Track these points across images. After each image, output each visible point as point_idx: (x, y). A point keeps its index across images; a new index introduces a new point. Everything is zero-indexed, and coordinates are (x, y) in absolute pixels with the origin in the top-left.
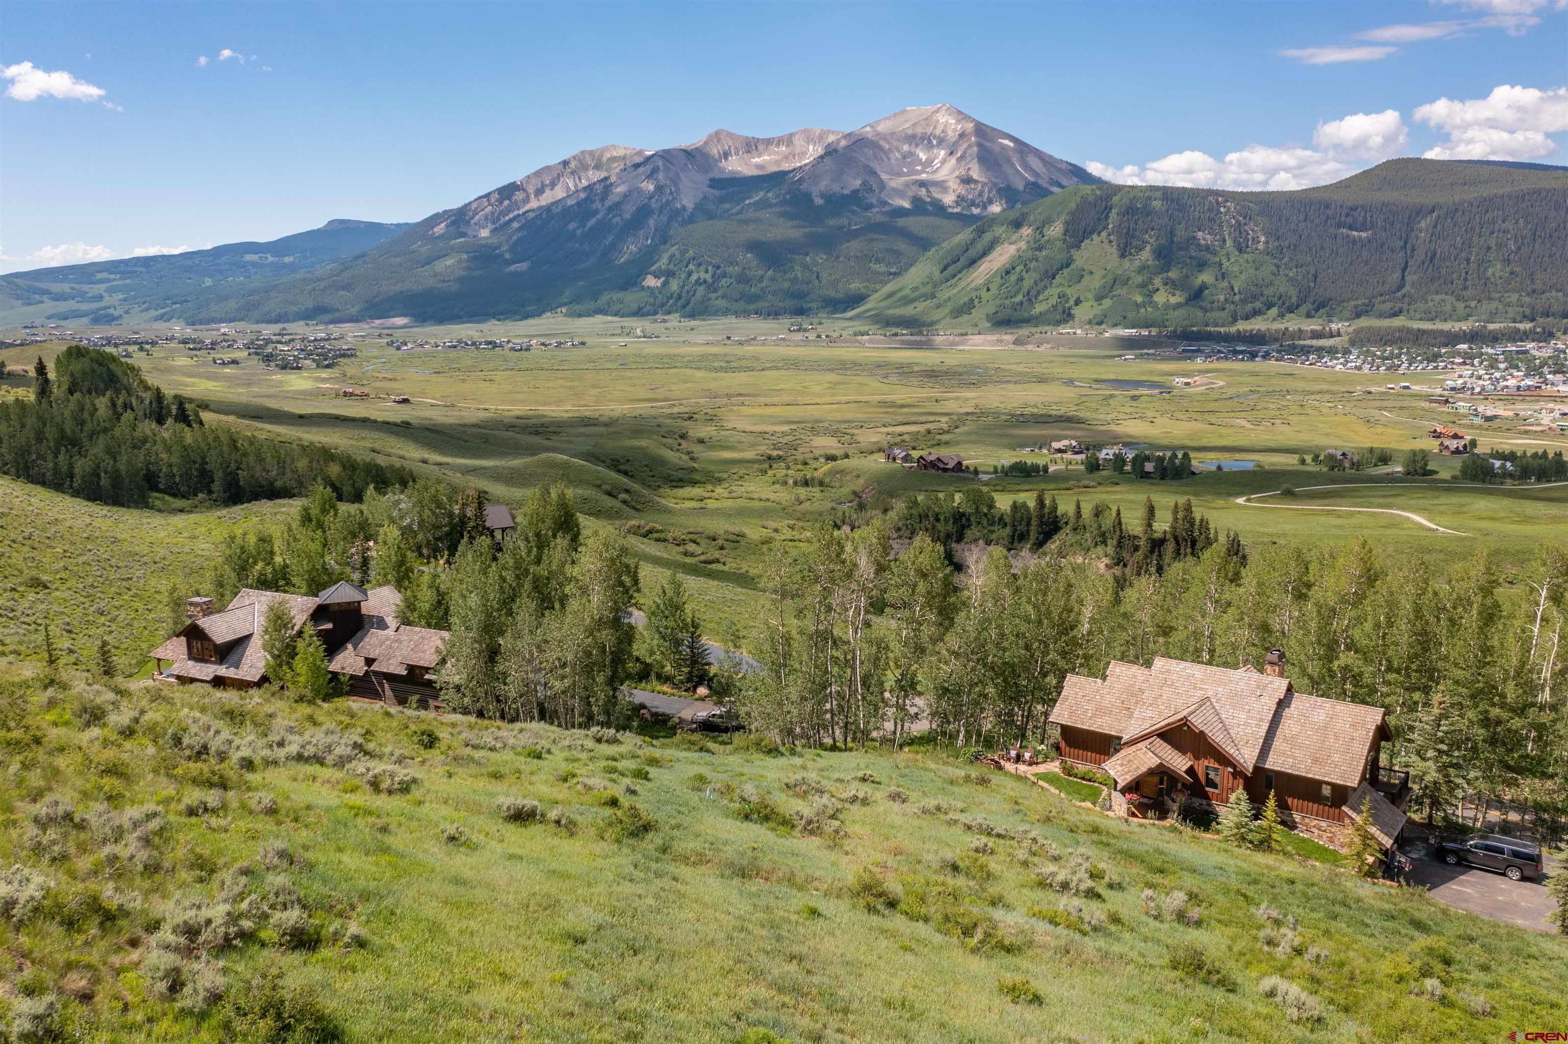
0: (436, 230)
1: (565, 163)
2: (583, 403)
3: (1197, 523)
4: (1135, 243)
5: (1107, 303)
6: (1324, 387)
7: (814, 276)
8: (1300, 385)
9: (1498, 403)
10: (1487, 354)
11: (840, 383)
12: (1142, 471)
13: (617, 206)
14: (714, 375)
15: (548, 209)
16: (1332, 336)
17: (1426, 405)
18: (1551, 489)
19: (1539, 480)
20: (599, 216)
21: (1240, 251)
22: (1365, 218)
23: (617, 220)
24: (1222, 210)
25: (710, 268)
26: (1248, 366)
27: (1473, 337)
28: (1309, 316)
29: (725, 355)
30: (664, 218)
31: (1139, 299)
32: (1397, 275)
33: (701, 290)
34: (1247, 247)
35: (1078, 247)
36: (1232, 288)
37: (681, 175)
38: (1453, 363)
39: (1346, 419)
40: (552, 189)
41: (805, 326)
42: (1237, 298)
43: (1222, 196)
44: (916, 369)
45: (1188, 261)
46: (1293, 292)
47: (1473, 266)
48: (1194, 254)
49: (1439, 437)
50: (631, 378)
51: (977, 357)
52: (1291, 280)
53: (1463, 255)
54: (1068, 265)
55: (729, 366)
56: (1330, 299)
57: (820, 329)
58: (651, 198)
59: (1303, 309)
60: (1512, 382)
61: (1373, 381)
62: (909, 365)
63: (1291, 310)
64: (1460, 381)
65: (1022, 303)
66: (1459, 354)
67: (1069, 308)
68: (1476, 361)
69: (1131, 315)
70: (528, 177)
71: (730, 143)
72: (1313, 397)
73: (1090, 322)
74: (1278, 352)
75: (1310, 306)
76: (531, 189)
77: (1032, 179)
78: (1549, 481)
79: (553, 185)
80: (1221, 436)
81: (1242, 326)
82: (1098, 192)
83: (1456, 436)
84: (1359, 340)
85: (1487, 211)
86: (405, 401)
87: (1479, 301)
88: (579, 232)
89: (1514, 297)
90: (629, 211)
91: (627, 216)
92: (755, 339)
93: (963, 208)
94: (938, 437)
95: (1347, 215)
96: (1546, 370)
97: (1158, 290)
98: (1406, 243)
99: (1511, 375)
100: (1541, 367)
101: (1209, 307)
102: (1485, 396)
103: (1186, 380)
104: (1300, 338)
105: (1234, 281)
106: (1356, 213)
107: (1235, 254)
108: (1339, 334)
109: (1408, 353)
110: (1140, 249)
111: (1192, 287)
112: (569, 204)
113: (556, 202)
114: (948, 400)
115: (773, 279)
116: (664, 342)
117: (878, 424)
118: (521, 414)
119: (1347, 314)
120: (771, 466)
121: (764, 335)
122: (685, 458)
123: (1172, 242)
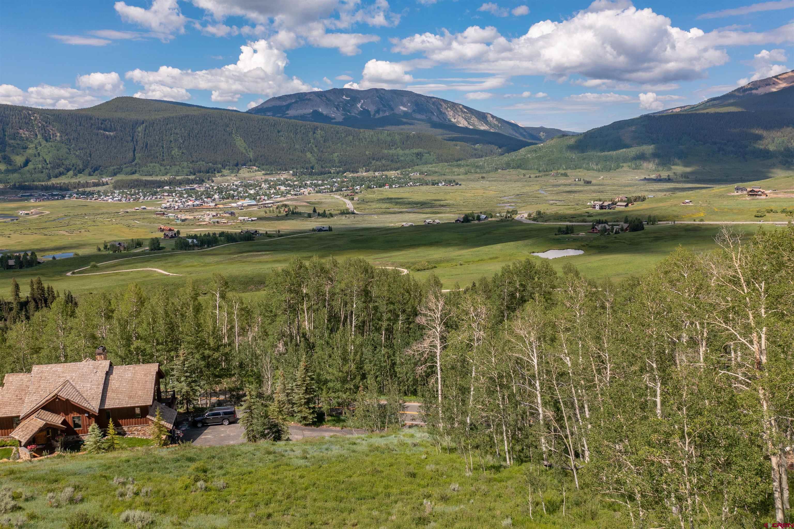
3: (46, 289)
6: (104, 210)
8: (91, 211)
9: (186, 213)
10: (178, 190)
12: (7, 265)
16: (103, 184)
17: (155, 216)
18: (214, 249)
19: (208, 247)
21: (47, 141)
22: (111, 125)
24: (32, 118)
26: (61, 202)
27: (170, 183)
28: (90, 175)
32: (131, 154)
34: (50, 139)
36: (45, 161)
38: (164, 195)
39: (118, 226)
42: (49, 166)
43: (31, 111)
45: (17, 146)
46: (80, 163)
47: (165, 150)
48: (19, 142)
49: (163, 231)
52: (77, 156)
53: (160, 144)
56: (100, 166)
59: (87, 171)
60: (190, 203)
61: (128, 206)
63: (80, 172)
64: (168, 204)
66: (166, 191)
68: (174, 194)
72: (99, 216)
74: (77, 194)
75: (91, 170)
78: (212, 246)
80: (52, 241)
81: (54, 181)
83: (170, 230)
84: (118, 186)
85: (167, 124)
87: (171, 166)
89: (185, 164)
95: (102, 124)
96: (203, 197)
97: (0, 162)
98: (133, 138)
99: (190, 200)
100: (201, 195)
101: (33, 172)
102: (180, 210)
103: (26, 212)
104: (87, 187)
105: (46, 157)
106: (106, 123)
107: (44, 143)
108: (107, 184)
109: (142, 192)
111: (21, 161)
119: (109, 173)
123: (5, 135)
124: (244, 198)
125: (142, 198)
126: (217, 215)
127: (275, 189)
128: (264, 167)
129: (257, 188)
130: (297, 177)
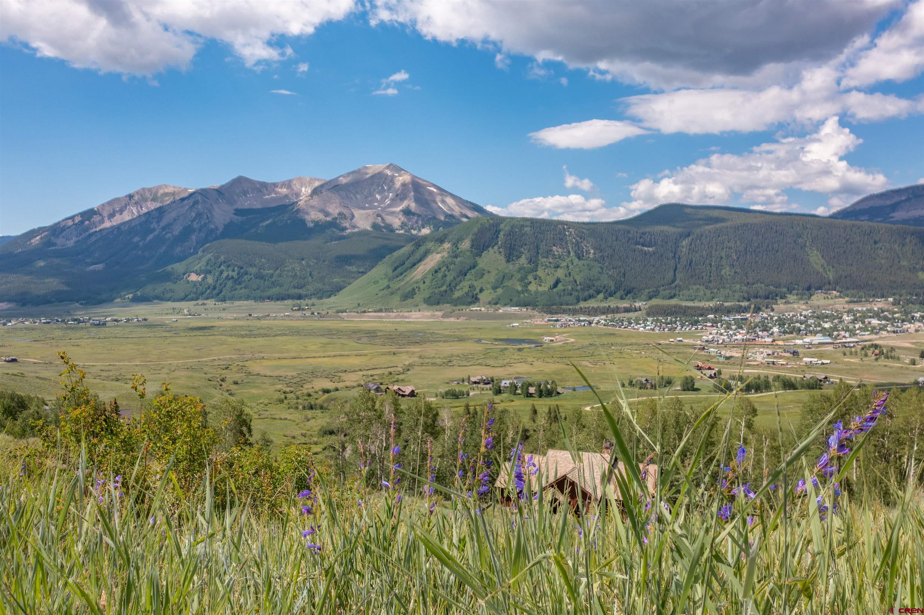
0: (32, 241)
1: (131, 197)
2: (148, 359)
4: (515, 253)
5: (500, 291)
6: (634, 341)
7: (308, 274)
8: (619, 340)
9: (732, 349)
10: (725, 320)
11: (328, 344)
12: (528, 393)
13: (168, 226)
14: (240, 339)
15: (118, 228)
16: (636, 310)
17: (693, 351)
18: (762, 396)
19: (756, 392)
20: (156, 233)
21: (579, 258)
22: (651, 240)
23: (169, 235)
24: (567, 233)
25: (236, 268)
26: (587, 328)
27: (716, 310)
28: (622, 298)
29: (248, 326)
30: (202, 235)
31: (520, 288)
32: (672, 272)
33: (230, 283)
34: (583, 256)
35: (480, 256)
36: (576, 282)
37: (214, 206)
39: (647, 360)
40: (121, 214)
41: (303, 307)
42: (579, 287)
43: (567, 225)
44: (379, 334)
45: (548, 265)
46: (612, 284)
47: (714, 268)
48: (551, 260)
49: (700, 369)
50: (182, 343)
51: (418, 326)
52: (610, 276)
53: (708, 262)
54: (474, 267)
55: (251, 334)
56: (633, 288)
57: (313, 309)
58: (193, 221)
59: (618, 294)
60: (739, 337)
61: (660, 336)
62: (374, 331)
63: (611, 295)
64: (711, 337)
65: (446, 291)
66: (709, 320)
67: (476, 294)
68: (719, 324)
69: (515, 299)
70: (103, 205)
71: (248, 185)
72: (627, 347)
73: (490, 303)
74: (605, 321)
75: (622, 292)
76: (105, 214)
77: (450, 213)
78: (762, 392)
79: (121, 211)
81: (583, 304)
82: (491, 222)
83: (710, 368)
84: (652, 312)
85: (719, 236)
86: (14, 360)
87: (718, 289)
88: (141, 244)
89: (738, 286)
90: (177, 230)
91: (176, 233)
92: (268, 316)
93: (406, 231)
94: (397, 376)
95: (641, 238)
96: (758, 329)
97: (531, 282)
98: (675, 254)
99: (739, 332)
100: (755, 327)
101: (562, 294)
102: (725, 345)
103: (551, 338)
104: (617, 312)
105: (576, 278)
106: (645, 237)
107: (576, 261)
108: (640, 310)
109: (680, 320)
110: (519, 257)
111: (551, 281)
112: (133, 224)
113: (124, 223)
114: (402, 353)
115: (280, 276)
116: (204, 318)
117: (357, 369)
118: (103, 368)
119: (644, 297)
120: (286, 398)
121: (275, 313)
122: (226, 394)
123: (538, 253)
124: (815, 333)
126: (773, 354)
127: (863, 323)
128: (848, 292)
129: (836, 321)
130: (901, 306)
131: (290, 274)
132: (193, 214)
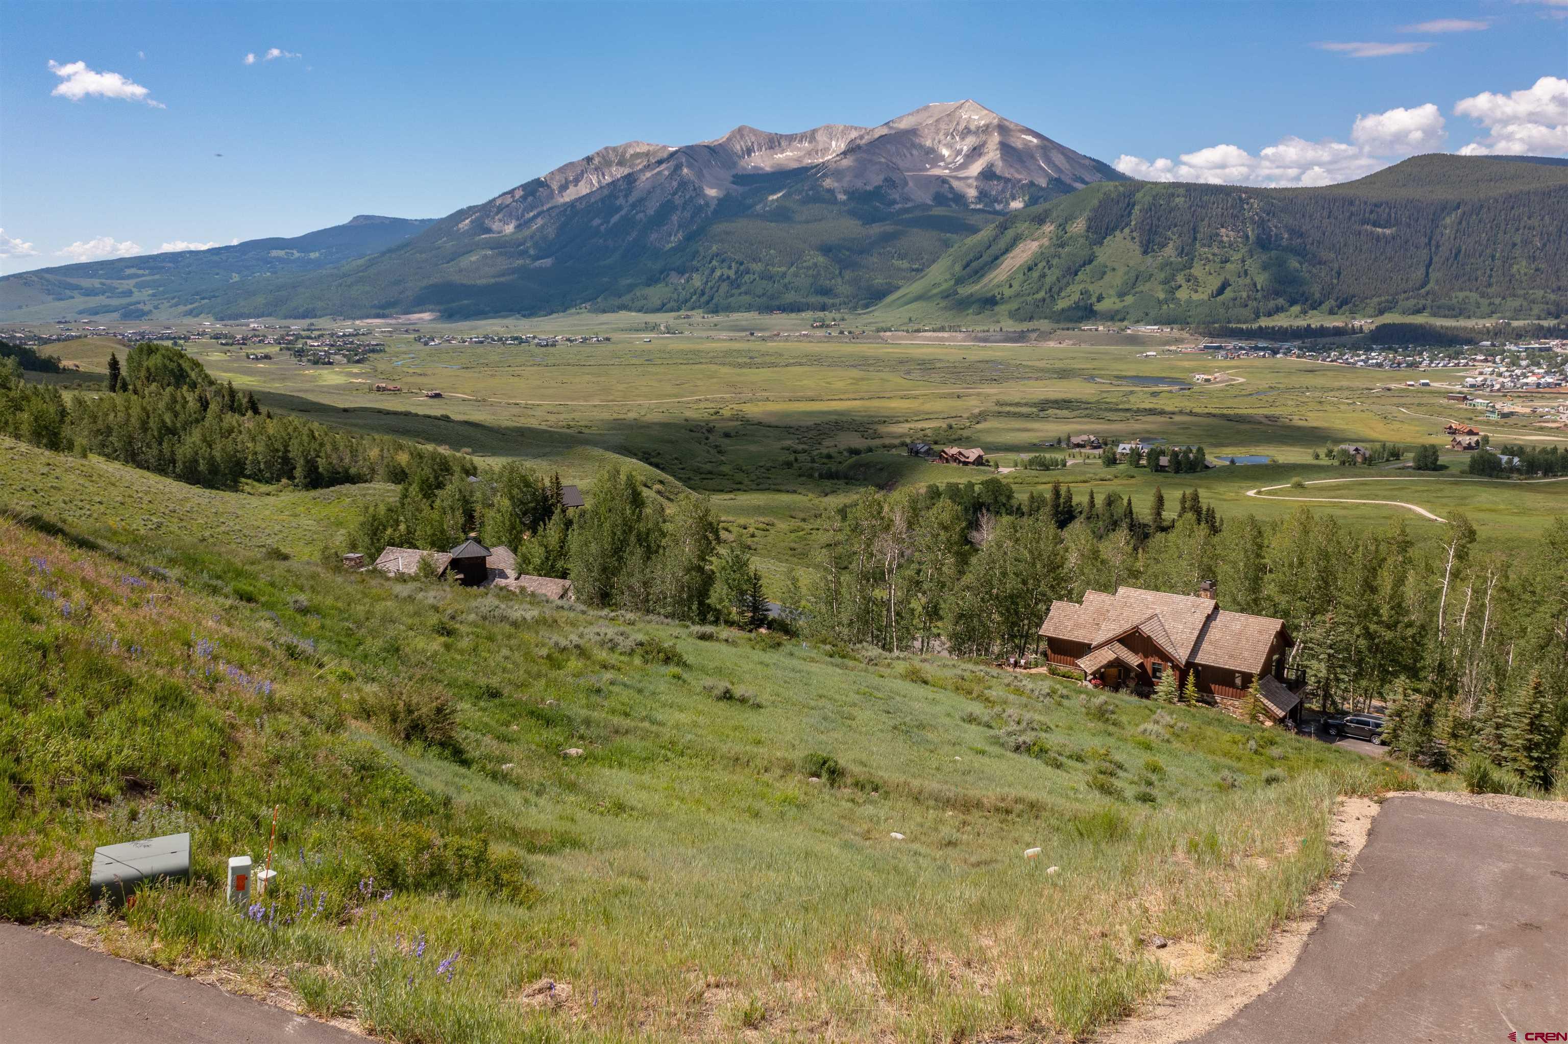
0: (461, 226)
1: (589, 159)
2: (611, 398)
4: (1158, 239)
5: (1129, 299)
6: (1346, 382)
8: (1320, 381)
9: (1517, 400)
10: (1509, 351)
11: (863, 379)
12: (1158, 465)
13: (641, 201)
14: (738, 371)
15: (572, 204)
16: (1353, 333)
17: (1444, 401)
18: (1554, 483)
19: (1545, 475)
20: (623, 213)
21: (1263, 247)
22: (1389, 215)
23: (641, 215)
24: (1245, 206)
25: (733, 265)
26: (1269, 361)
27: (1496, 334)
28: (1331, 312)
29: (749, 351)
30: (687, 214)
31: (1162, 296)
32: (1421, 273)
33: (724, 286)
34: (1270, 243)
35: (1101, 244)
36: (1255, 285)
37: (705, 171)
38: (1475, 360)
39: (1364, 415)
40: (576, 185)
41: (827, 323)
42: (1259, 295)
43: (1246, 193)
44: (938, 365)
45: (1211, 257)
46: (1316, 289)
47: (1498, 263)
48: (1216, 250)
49: (1454, 433)
50: (657, 374)
51: (998, 353)
53: (1488, 251)
54: (1090, 262)
55: (752, 361)
56: (1354, 296)
57: (843, 325)
58: (674, 194)
59: (1326, 306)
60: (1532, 379)
61: (1393, 378)
62: (931, 361)
63: (1314, 307)
64: (1480, 378)
65: (1044, 300)
66: (1481, 351)
67: (1092, 305)
68: (1498, 358)
69: (1153, 313)
70: (552, 173)
71: (753, 139)
72: (1332, 394)
73: (1112, 318)
74: (1300, 349)
75: (1333, 303)
76: (555, 186)
77: (1055, 175)
78: (1555, 476)
79: (576, 181)
81: (1264, 322)
82: (1121, 189)
83: (1470, 432)
84: (1381, 337)
85: (1513, 208)
86: (438, 396)
87: (1504, 298)
89: (1539, 294)
90: (652, 207)
91: (651, 212)
92: (778, 335)
93: (986, 205)
94: (959, 433)
95: (1371, 212)
97: (1180, 286)
98: (1430, 239)
99: (1532, 372)
100: (1563, 364)
101: (1231, 304)
102: (1504, 393)
103: (1206, 377)
104: (1322, 336)
105: (1255, 279)
106: (1380, 210)
107: (1258, 251)
108: (1361, 332)
109: (1429, 350)
110: (1163, 246)
111: (1215, 283)
112: (593, 200)
113: (580, 198)
114: (970, 395)
115: (796, 275)
116: (688, 338)
117: (901, 419)
118: (551, 409)
119: (1370, 310)
120: (796, 460)
121: (787, 331)
122: (713, 451)
123: (1195, 239)
125: (1426, 362)
131: (810, 272)
132: (675, 184)
